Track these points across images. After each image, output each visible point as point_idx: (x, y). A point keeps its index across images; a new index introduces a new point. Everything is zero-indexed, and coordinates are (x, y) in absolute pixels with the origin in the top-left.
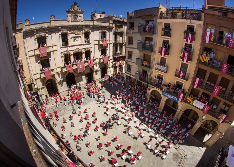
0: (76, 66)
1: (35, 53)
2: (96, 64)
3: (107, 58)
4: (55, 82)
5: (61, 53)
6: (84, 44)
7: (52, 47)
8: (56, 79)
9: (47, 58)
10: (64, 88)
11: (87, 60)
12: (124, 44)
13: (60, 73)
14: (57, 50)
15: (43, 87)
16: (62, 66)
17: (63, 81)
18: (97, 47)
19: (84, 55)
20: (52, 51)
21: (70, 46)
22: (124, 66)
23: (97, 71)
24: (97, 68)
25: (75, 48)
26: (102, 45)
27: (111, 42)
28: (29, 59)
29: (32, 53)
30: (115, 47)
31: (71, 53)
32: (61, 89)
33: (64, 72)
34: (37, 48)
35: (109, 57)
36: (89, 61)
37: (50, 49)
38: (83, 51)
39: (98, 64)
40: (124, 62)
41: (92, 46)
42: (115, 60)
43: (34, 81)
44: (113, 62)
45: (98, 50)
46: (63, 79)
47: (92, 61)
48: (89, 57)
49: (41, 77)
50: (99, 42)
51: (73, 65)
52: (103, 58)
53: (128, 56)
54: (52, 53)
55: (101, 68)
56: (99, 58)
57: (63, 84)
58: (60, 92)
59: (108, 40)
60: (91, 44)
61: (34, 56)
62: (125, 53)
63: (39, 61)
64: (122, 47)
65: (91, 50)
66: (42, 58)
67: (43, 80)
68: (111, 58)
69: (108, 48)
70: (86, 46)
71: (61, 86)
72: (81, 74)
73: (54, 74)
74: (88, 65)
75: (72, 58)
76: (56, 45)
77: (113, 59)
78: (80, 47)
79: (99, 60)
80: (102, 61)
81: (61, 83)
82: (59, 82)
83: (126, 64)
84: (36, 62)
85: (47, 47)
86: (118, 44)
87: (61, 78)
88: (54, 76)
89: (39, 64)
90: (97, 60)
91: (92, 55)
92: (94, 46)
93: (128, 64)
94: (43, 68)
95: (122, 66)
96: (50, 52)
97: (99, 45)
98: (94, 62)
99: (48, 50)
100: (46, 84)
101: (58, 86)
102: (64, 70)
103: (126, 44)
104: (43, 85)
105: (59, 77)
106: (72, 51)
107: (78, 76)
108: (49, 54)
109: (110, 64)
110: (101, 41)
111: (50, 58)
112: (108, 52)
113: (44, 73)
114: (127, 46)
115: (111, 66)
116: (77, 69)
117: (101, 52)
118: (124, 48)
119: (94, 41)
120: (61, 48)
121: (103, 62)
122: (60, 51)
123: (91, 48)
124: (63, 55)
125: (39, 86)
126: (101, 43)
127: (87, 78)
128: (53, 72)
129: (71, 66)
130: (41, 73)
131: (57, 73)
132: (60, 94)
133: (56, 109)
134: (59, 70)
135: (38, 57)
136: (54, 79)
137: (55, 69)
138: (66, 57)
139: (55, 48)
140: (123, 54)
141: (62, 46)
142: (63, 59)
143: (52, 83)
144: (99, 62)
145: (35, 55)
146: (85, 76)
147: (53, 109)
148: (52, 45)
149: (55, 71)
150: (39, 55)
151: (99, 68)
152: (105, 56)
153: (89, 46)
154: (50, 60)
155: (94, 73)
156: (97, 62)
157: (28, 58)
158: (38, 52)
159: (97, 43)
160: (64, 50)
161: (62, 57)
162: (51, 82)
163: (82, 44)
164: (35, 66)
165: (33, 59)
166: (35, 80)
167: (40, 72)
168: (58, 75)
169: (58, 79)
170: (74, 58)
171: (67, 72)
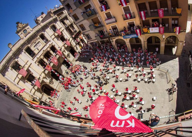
0: (52, 62)
1: (19, 78)
2: (64, 51)
3: (68, 41)
4: (47, 85)
5: (35, 62)
6: (46, 45)
7: (27, 64)
8: (46, 82)
9: (29, 74)
10: (56, 84)
11: (56, 53)
12: (72, 23)
13: (45, 76)
14: (31, 64)
15: (43, 95)
16: (43, 71)
17: (52, 79)
18: (56, 39)
19: (51, 52)
20: (29, 67)
21: (37, 54)
22: (84, 38)
23: (68, 55)
24: (66, 53)
25: (42, 52)
26: (58, 35)
27: (63, 28)
28: (19, 86)
29: (17, 80)
30: (68, 30)
31: (42, 57)
32: (54, 86)
33: (47, 73)
34: (17, 74)
35: (69, 39)
36: (58, 53)
37: (26, 67)
38: (49, 49)
39: (65, 50)
40: (82, 35)
41: (52, 41)
42: (75, 39)
43: (34, 96)
44: (74, 41)
45: (58, 40)
46: (50, 78)
47: (60, 51)
48: (56, 50)
49: (36, 89)
50: (55, 35)
51: (49, 64)
52: (65, 44)
53: (82, 29)
54: (29, 68)
55: (69, 51)
56: (63, 45)
57: (53, 82)
58: (55, 89)
59: (60, 29)
60: (50, 40)
61: (20, 81)
62: (78, 29)
63: (26, 80)
64: (73, 27)
65: (53, 44)
66: (26, 77)
67: (38, 90)
68: (71, 39)
69: (64, 34)
70: (48, 45)
71: (53, 84)
72: (59, 66)
73: (42, 80)
74: (59, 56)
75: (45, 60)
76: (28, 61)
77: (73, 39)
78: (45, 49)
79: (64, 47)
80: (66, 46)
81: (51, 82)
82: (50, 83)
83: (85, 36)
84: (25, 83)
85: (23, 67)
86: (68, 26)
87: (48, 79)
88: (43, 81)
89: (27, 82)
90: (63, 48)
91: (57, 47)
92: (53, 40)
93: (86, 35)
94: (32, 83)
95: (82, 39)
96: (28, 69)
97: (56, 37)
98: (61, 51)
99: (25, 69)
100: (42, 91)
101: (51, 85)
102: (47, 72)
103: (74, 22)
104: (41, 93)
105: (47, 79)
106: (42, 55)
107: (58, 68)
108: (28, 71)
109: (74, 44)
110: (55, 34)
111: (31, 73)
112: (65, 37)
113: (35, 85)
114: (76, 23)
115: (75, 44)
116: (54, 65)
117: (61, 41)
118: (75, 26)
119: (51, 37)
120: (32, 59)
121: (68, 46)
122: (33, 62)
123: (52, 43)
124: (38, 63)
125: (40, 96)
126: (56, 34)
127: (66, 65)
128: (40, 80)
129: (49, 65)
130: (34, 87)
131: (44, 78)
132: (57, 89)
133: (61, 101)
134: (43, 75)
135: (23, 79)
136: (45, 83)
137: (40, 77)
138: (41, 62)
139: (29, 64)
140: (77, 30)
141: (32, 58)
142: (40, 65)
143: (46, 87)
144: (65, 48)
145: (20, 79)
146: (63, 64)
147: (60, 102)
148: (25, 64)
149: (41, 78)
150: (23, 77)
151: (68, 52)
152: (66, 41)
153: (50, 43)
154: (32, 73)
155: (67, 58)
156: (64, 49)
157: (17, 85)
158: (20, 76)
159: (53, 37)
160: (36, 59)
161: (38, 65)
162: (44, 87)
163: (44, 45)
164: (26, 86)
165: (21, 82)
166: (34, 94)
167: (32, 87)
168: (45, 79)
169: (47, 81)
170: (46, 59)
171: (49, 71)
